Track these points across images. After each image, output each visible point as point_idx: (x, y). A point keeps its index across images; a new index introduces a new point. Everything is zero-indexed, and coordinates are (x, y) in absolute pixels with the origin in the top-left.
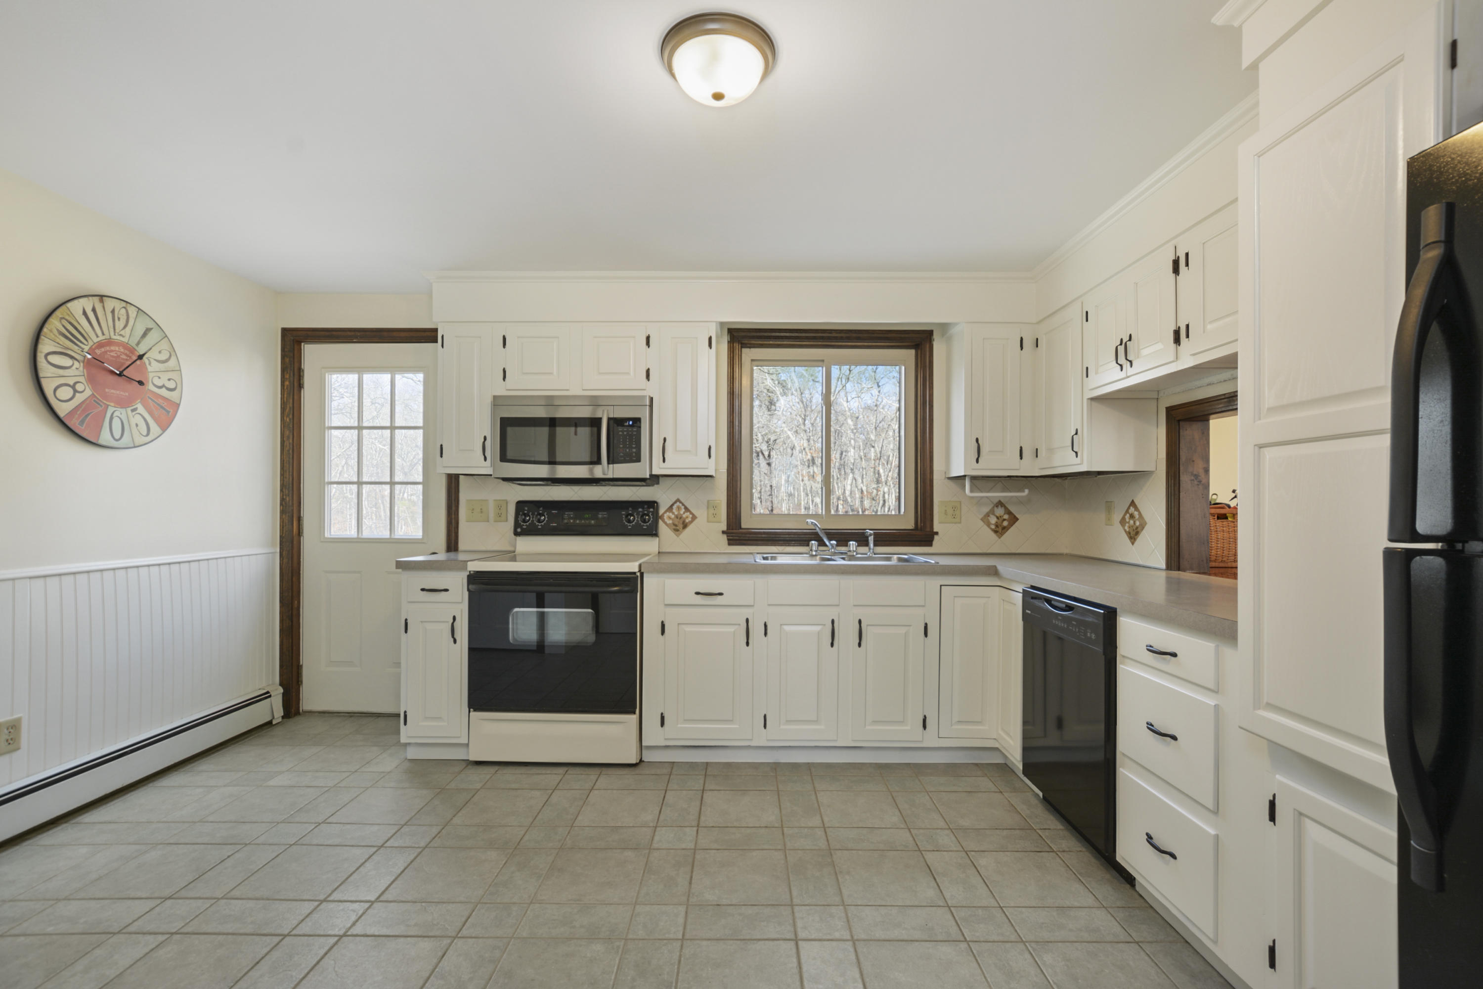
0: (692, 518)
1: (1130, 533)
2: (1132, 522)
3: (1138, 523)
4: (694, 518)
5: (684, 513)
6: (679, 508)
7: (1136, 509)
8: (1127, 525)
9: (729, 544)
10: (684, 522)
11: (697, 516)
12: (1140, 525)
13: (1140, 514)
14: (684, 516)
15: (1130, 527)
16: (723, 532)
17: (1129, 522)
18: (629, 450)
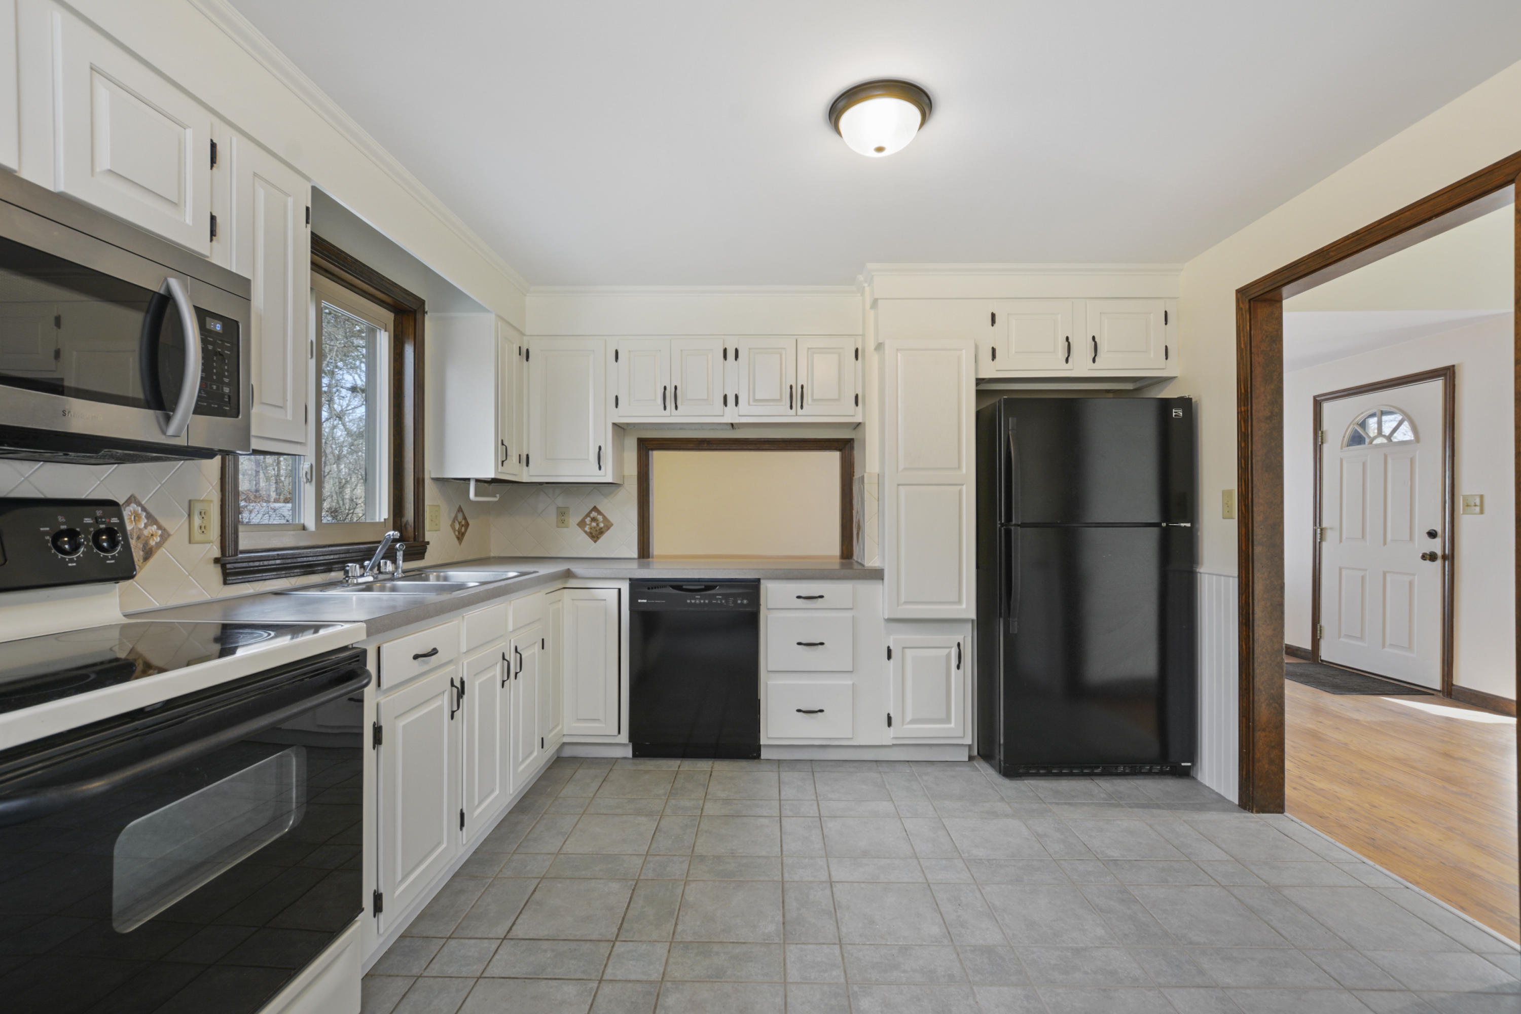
0: (161, 536)
1: (591, 533)
2: (594, 524)
3: (602, 525)
4: (165, 536)
5: (146, 526)
6: (137, 517)
7: (599, 513)
8: (588, 526)
9: (225, 583)
10: (146, 544)
11: (172, 532)
12: (604, 526)
13: (604, 517)
14: (146, 532)
15: (591, 529)
16: (217, 561)
17: (590, 525)
18: (218, 388)
